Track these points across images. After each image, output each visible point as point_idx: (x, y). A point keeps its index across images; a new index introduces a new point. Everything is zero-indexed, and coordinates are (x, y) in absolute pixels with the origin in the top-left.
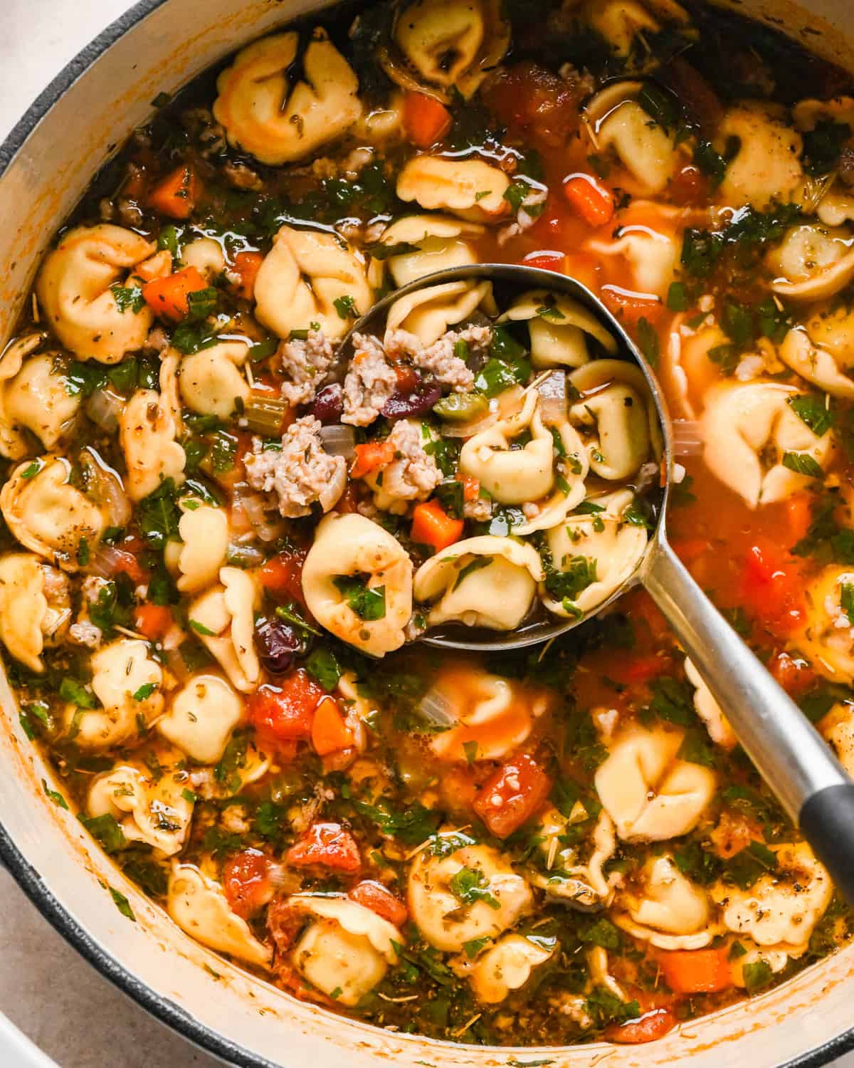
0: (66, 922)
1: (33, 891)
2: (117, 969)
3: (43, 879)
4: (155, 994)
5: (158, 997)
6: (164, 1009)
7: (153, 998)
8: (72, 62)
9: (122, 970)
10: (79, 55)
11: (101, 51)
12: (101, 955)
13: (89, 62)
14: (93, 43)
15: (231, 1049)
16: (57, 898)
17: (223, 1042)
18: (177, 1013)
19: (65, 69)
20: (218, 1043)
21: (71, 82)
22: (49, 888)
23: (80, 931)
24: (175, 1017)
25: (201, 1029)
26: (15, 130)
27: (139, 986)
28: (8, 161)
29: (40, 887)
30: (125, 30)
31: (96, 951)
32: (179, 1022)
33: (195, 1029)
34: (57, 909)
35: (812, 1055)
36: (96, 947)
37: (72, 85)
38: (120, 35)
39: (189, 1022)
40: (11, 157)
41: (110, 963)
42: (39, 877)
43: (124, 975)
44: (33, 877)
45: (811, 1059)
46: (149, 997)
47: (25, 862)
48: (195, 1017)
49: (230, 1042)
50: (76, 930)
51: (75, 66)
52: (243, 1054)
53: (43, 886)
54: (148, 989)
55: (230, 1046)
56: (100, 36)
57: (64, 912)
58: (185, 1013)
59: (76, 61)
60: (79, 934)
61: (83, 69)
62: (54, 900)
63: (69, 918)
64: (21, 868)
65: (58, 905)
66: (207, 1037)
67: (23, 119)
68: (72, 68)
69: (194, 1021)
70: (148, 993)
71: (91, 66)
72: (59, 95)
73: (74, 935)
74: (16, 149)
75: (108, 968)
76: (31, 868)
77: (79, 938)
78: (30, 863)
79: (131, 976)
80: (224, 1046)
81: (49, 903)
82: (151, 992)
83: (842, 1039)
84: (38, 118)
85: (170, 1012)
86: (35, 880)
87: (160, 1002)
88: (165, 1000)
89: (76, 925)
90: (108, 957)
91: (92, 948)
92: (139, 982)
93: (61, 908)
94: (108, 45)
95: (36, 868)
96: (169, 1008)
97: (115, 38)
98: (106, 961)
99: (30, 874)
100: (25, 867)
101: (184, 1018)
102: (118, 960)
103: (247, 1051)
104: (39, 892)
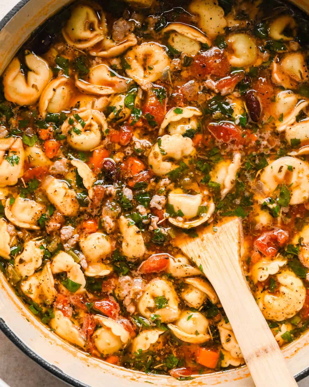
0: (15, 339)
1: (2, 327)
2: (34, 355)
3: (6, 323)
4: (49, 364)
6: (52, 369)
7: (48, 365)
8: (5, 17)
9: (36, 355)
10: (7, 14)
11: (16, 13)
12: (28, 350)
13: (11, 17)
14: (13, 9)
15: (78, 383)
17: (75, 381)
18: (57, 371)
20: (73, 381)
21: (5, 24)
22: (8, 326)
23: (20, 341)
24: (57, 372)
25: (66, 376)
27: (43, 361)
30: (24, 4)
31: (27, 349)
32: (58, 374)
33: (64, 376)
34: (12, 334)
36: (27, 347)
37: (5, 26)
38: (22, 6)
39: (62, 374)
41: (32, 353)
42: (4, 322)
43: (37, 357)
44: (2, 322)
46: (47, 365)
48: (64, 372)
49: (77, 381)
52: (82, 385)
53: (6, 326)
54: (46, 362)
55: (77, 382)
56: (15, 7)
57: (14, 335)
59: (6, 17)
60: (20, 343)
61: (9, 20)
62: (10, 331)
63: (16, 337)
65: (12, 332)
66: (69, 379)
68: (5, 19)
69: (63, 373)
70: (46, 363)
71: (12, 18)
73: (18, 343)
75: (31, 355)
79: (40, 358)
80: (75, 382)
81: (8, 331)
82: (47, 363)
85: (54, 370)
86: (3, 323)
87: (51, 366)
88: (52, 366)
89: (19, 340)
90: (31, 351)
91: (25, 348)
92: (42, 360)
93: (13, 333)
94: (18, 10)
95: (3, 319)
96: (54, 369)
97: (21, 7)
98: (30, 352)
99: (1, 321)
101: (60, 372)
102: (34, 351)
104: (5, 328)
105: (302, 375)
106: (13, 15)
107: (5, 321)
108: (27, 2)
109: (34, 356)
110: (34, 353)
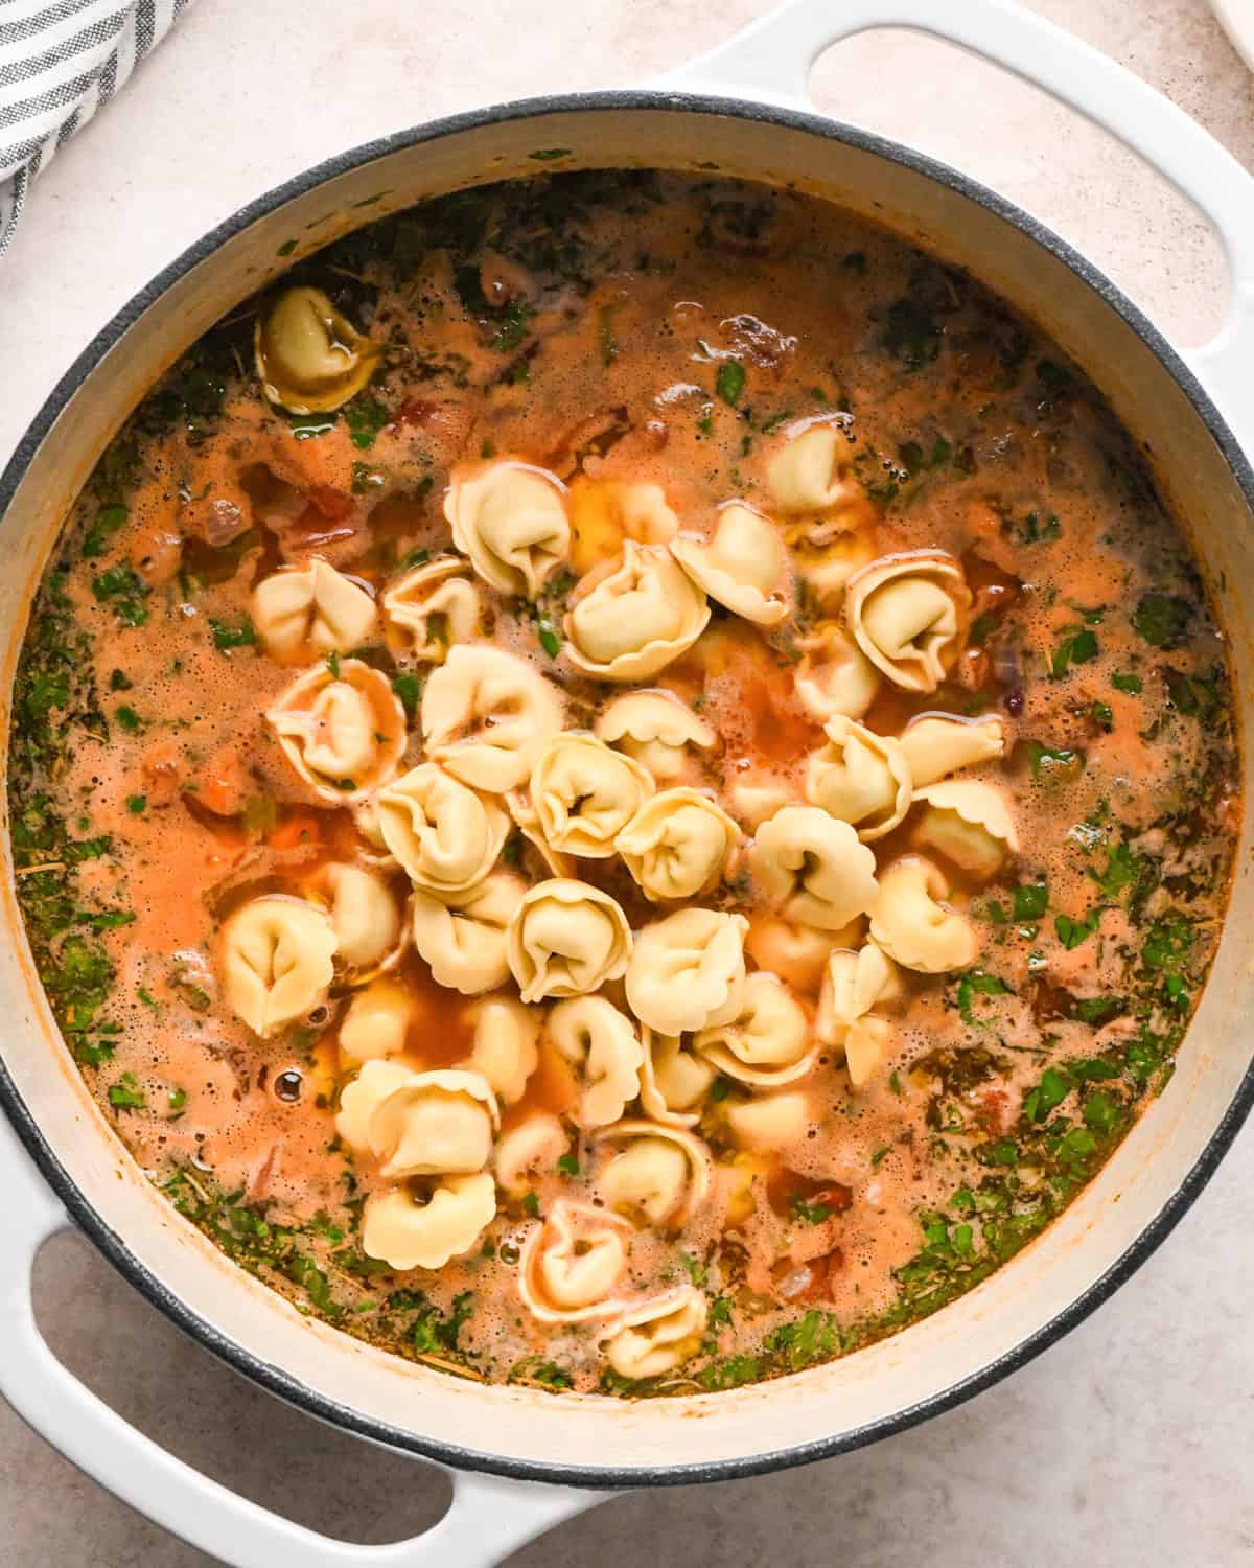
0: (157, 1290)
1: (118, 1259)
2: (215, 1336)
3: (127, 1245)
4: (260, 1362)
5: (262, 1364)
6: (270, 1376)
7: (257, 1365)
8: (96, 340)
9: (221, 1337)
10: (103, 332)
11: (127, 326)
12: (196, 1323)
13: (115, 339)
15: (346, 1414)
16: (145, 1264)
17: (337, 1407)
18: (284, 1380)
19: (89, 349)
21: (96, 361)
22: (135, 1254)
23: (172, 1298)
24: (282, 1384)
25: (311, 1395)
26: (38, 419)
27: (241, 1354)
28: (32, 455)
29: (124, 1253)
30: (153, 299)
31: (191, 1319)
32: (288, 1389)
33: (305, 1395)
34: (145, 1275)
35: (975, 1378)
36: (191, 1315)
37: (97, 365)
38: (146, 307)
39: (298, 1388)
40: (35, 449)
41: (207, 1331)
42: (122, 1242)
43: (223, 1342)
44: (116, 1243)
45: (974, 1382)
46: (252, 1365)
47: (106, 1226)
48: (304, 1383)
49: (344, 1407)
50: (168, 1298)
51: (99, 343)
52: (360, 1418)
53: (128, 1252)
54: (250, 1355)
55: (344, 1411)
56: (125, 309)
57: (152, 1278)
58: (293, 1380)
60: (171, 1302)
61: (108, 347)
62: (141, 1266)
63: (159, 1284)
64: (103, 1233)
65: (146, 1271)
66: (319, 1403)
67: (45, 406)
68: (97, 347)
69: (303, 1387)
70: (251, 1360)
72: (83, 378)
73: (166, 1303)
74: (39, 441)
75: (206, 1335)
76: (113, 1234)
77: (171, 1306)
78: (112, 1228)
79: (231, 1343)
80: (338, 1413)
81: (135, 1269)
82: (255, 1359)
83: (1007, 1359)
84: (62, 405)
85: (276, 1379)
86: (119, 1246)
87: (264, 1368)
88: (269, 1366)
89: (167, 1292)
90: (206, 1325)
91: (186, 1315)
92: (240, 1349)
93: (149, 1275)
95: (118, 1233)
96: (276, 1375)
98: (202, 1328)
100: (107, 1234)
101: (294, 1385)
102: (215, 1327)
103: (362, 1415)
104: (123, 1259)
105: (1007, 1364)
106: (121, 333)
107: (123, 1239)
108: (160, 293)
109: (214, 1340)
110: (214, 1331)
